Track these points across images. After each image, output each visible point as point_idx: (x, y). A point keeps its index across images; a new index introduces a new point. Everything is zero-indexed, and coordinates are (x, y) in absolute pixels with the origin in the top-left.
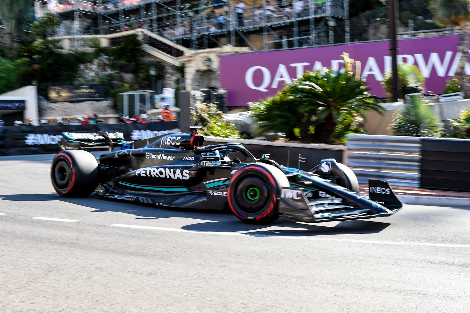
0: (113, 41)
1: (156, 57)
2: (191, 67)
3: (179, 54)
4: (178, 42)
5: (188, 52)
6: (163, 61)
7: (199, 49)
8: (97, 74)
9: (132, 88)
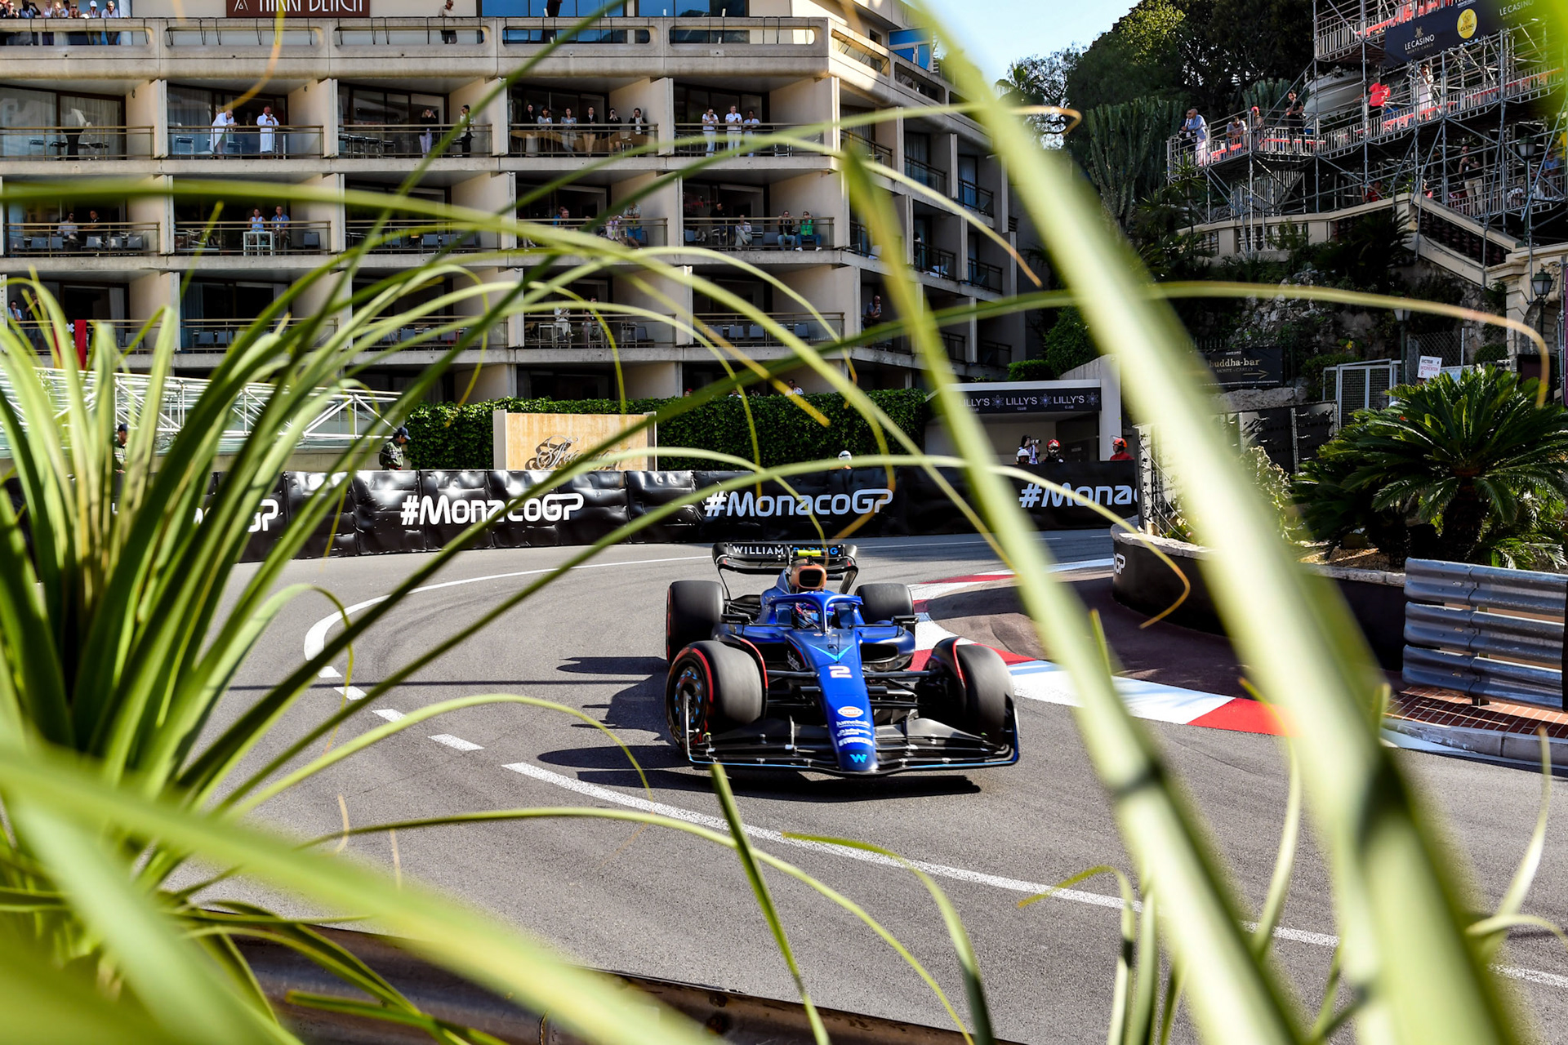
0: (1340, 226)
1: (1439, 267)
2: (1518, 291)
3: (1495, 255)
4: (1495, 224)
5: (1517, 253)
6: (1457, 278)
7: (1543, 243)
8: (1282, 318)
9: (1362, 354)
